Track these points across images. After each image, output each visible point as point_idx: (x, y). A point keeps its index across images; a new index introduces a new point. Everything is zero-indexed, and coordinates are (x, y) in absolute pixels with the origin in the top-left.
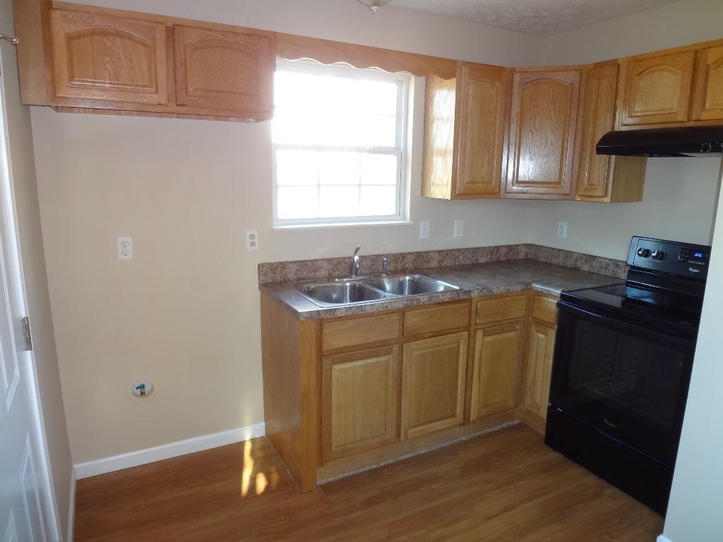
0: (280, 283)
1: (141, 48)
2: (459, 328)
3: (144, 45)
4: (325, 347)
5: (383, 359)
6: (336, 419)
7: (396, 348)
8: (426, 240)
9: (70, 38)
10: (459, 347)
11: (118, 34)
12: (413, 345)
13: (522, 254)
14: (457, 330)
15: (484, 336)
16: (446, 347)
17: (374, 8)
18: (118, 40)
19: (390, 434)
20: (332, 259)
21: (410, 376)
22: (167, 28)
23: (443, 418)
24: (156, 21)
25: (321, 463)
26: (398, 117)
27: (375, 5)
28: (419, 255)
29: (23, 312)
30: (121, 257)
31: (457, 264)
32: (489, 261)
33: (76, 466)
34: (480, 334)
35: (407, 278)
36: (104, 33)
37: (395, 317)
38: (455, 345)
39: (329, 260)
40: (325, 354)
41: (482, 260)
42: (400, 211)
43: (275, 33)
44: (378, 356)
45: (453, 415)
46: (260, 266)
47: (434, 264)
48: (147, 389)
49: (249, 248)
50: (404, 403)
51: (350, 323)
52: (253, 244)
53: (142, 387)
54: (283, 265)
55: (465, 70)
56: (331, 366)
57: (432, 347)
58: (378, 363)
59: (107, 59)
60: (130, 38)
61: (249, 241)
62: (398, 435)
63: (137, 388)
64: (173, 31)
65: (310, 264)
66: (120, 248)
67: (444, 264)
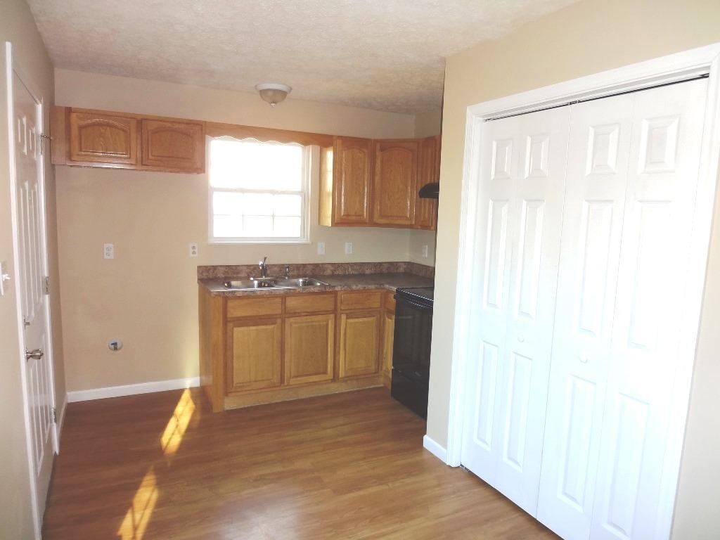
0: (212, 280)
1: (121, 132)
2: (328, 311)
3: (124, 131)
4: (229, 315)
5: (270, 327)
6: (236, 364)
7: (279, 321)
8: (322, 255)
9: (81, 128)
10: (327, 325)
11: (108, 125)
12: (292, 320)
13: (402, 269)
14: (327, 312)
15: (347, 318)
16: (317, 324)
17: (273, 104)
18: (108, 128)
19: (276, 379)
20: (250, 266)
21: (290, 342)
22: (138, 121)
23: (316, 374)
24: (133, 117)
25: (226, 394)
26: (303, 169)
27: (274, 103)
28: (317, 265)
29: (46, 274)
30: (106, 257)
31: (347, 273)
32: (373, 272)
33: (68, 393)
34: (344, 317)
35: (301, 280)
36: (100, 125)
37: (279, 300)
38: (325, 323)
39: (247, 266)
40: (229, 320)
41: (367, 272)
42: (303, 234)
43: (205, 122)
44: (266, 324)
45: (325, 372)
46: (199, 267)
47: (328, 272)
48: (119, 346)
49: (192, 255)
50: (287, 359)
51: (245, 301)
52: (194, 253)
53: (115, 344)
54: (215, 267)
55: (339, 142)
56: (233, 329)
57: (306, 322)
58: (267, 329)
59: (101, 139)
60: (116, 127)
61: (191, 250)
62: (282, 380)
63: (112, 344)
64: (141, 122)
65: (234, 268)
66: (105, 251)
67: (337, 273)
